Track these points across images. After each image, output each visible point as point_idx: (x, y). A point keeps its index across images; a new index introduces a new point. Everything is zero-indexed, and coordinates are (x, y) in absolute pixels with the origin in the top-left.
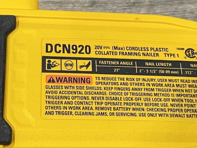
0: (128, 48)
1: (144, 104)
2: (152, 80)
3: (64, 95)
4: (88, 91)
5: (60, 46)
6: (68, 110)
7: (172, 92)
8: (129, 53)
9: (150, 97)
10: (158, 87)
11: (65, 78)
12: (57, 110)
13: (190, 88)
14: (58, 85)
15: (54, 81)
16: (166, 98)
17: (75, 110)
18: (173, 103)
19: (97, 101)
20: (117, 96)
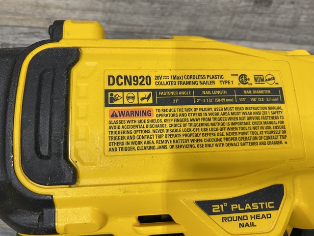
0: (186, 77)
1: (201, 135)
2: (209, 109)
3: (127, 129)
4: (150, 124)
5: (122, 78)
6: (130, 145)
7: (228, 121)
8: (187, 82)
9: (207, 127)
10: (214, 117)
11: (128, 112)
12: (121, 146)
13: (244, 116)
14: (121, 120)
15: (116, 116)
16: (222, 127)
17: (138, 145)
18: (229, 131)
19: (158, 134)
20: (176, 128)
